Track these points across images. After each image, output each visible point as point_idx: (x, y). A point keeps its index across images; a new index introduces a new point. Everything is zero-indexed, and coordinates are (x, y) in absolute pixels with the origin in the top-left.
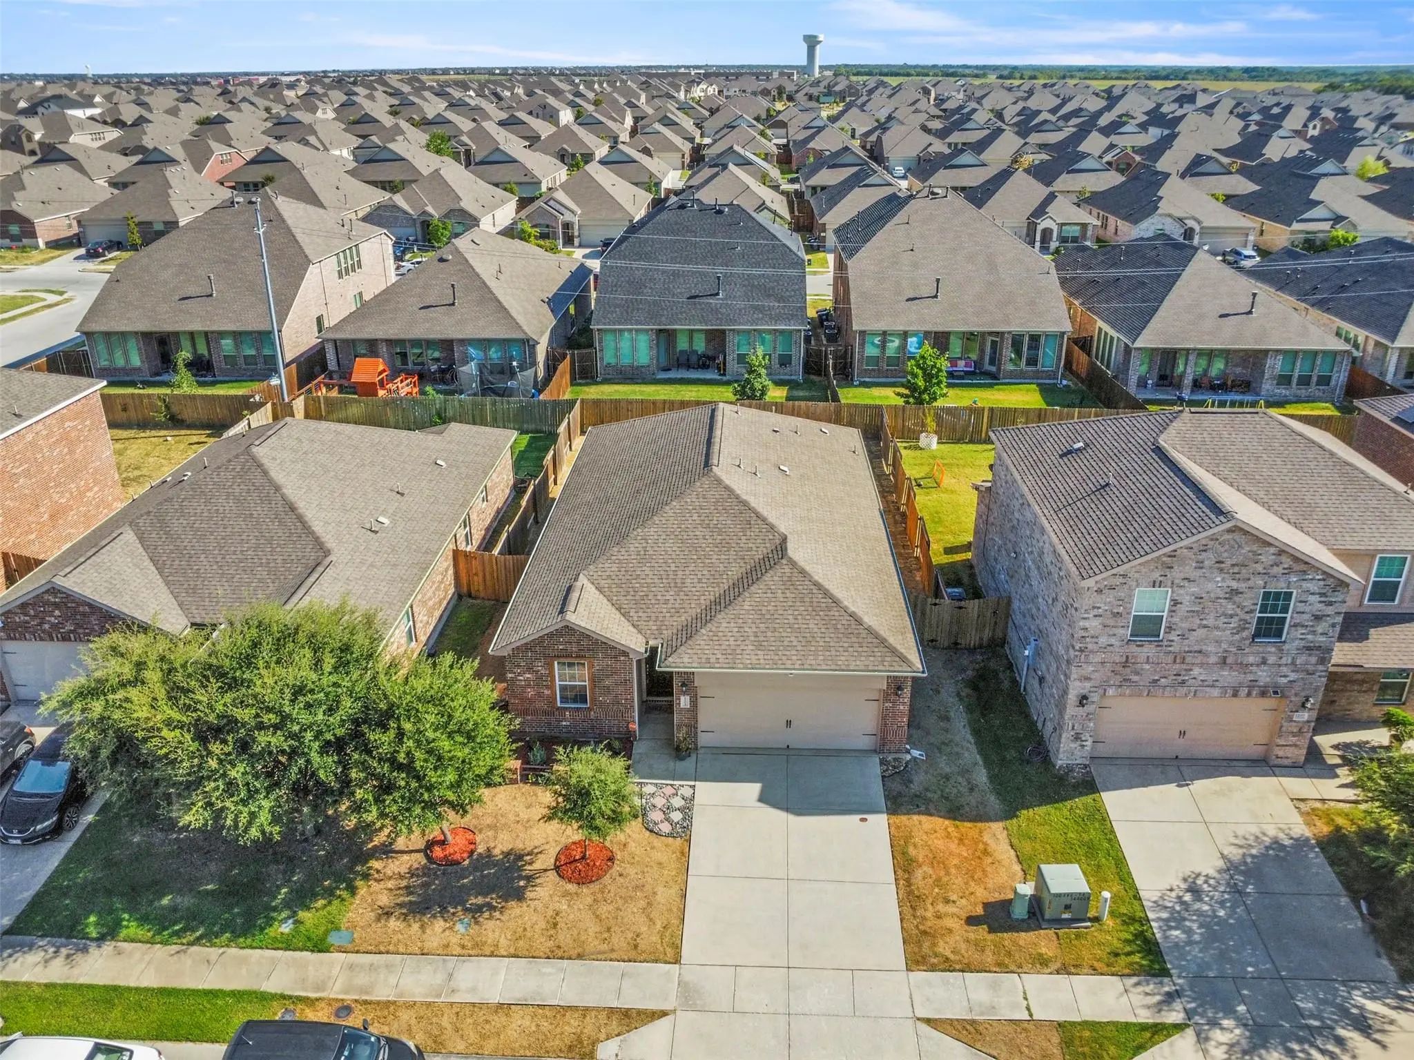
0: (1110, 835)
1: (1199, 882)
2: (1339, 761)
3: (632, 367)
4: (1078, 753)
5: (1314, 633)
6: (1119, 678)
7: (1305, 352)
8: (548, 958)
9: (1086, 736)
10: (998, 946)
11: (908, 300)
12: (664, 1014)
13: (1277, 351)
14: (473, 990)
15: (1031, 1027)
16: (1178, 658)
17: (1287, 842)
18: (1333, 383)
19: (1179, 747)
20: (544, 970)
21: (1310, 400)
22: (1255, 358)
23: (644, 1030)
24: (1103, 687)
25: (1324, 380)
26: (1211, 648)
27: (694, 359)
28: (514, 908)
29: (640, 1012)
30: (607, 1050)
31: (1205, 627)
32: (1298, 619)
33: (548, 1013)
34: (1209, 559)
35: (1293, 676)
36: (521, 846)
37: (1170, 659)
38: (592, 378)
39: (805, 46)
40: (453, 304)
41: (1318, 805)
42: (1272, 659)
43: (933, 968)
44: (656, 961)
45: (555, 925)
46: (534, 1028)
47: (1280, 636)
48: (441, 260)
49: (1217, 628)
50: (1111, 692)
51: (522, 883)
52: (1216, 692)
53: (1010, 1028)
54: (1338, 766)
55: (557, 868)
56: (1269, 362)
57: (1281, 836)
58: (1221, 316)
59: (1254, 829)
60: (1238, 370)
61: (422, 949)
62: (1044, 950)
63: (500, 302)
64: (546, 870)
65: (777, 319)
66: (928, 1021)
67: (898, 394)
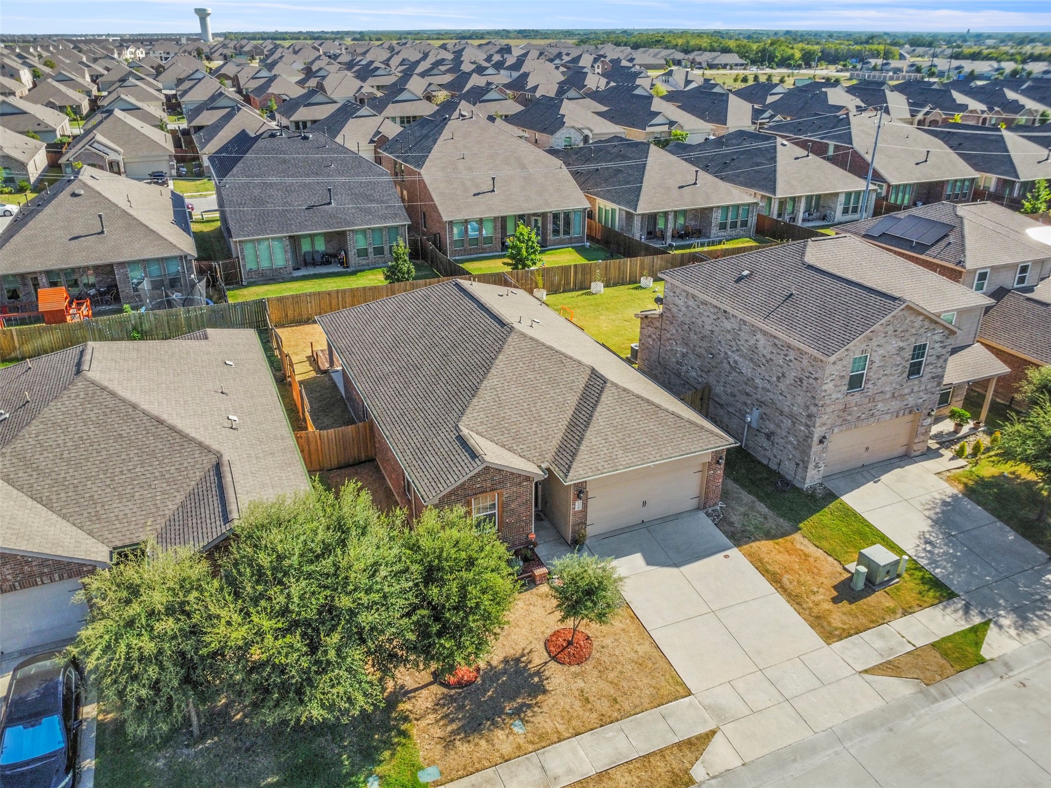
0: (864, 522)
1: (928, 536)
2: (938, 446)
3: (271, 269)
4: (816, 477)
5: (936, 367)
6: (841, 420)
7: (733, 206)
8: (602, 726)
9: (821, 464)
10: (862, 611)
11: (475, 195)
12: (713, 733)
13: (718, 207)
14: (570, 771)
15: (919, 652)
16: (872, 399)
17: (949, 500)
18: (749, 224)
19: (866, 458)
20: (608, 736)
21: (737, 237)
22: (704, 214)
23: (709, 748)
24: (831, 429)
25: (744, 224)
26: (887, 389)
27: (318, 258)
28: (547, 701)
29: (699, 738)
30: (698, 772)
31: (886, 375)
32: (930, 359)
33: (638, 765)
34: (890, 329)
35: (925, 397)
36: (512, 652)
37: (867, 400)
38: (237, 283)
39: (198, 18)
40: (102, 232)
41: (948, 474)
42: (916, 389)
43: (840, 638)
44: (676, 699)
45: (587, 700)
46: (637, 781)
47: (919, 373)
48: (74, 195)
49: (891, 375)
50: (836, 430)
51: (536, 679)
52: (888, 417)
53: (910, 658)
54: (939, 449)
55: (554, 658)
56: (714, 215)
57: (944, 497)
58: (680, 187)
59: (928, 497)
60: (693, 223)
61: (502, 757)
62: (887, 604)
63: (147, 227)
64: (546, 663)
65: (384, 218)
66: (866, 671)
67: (505, 264)
